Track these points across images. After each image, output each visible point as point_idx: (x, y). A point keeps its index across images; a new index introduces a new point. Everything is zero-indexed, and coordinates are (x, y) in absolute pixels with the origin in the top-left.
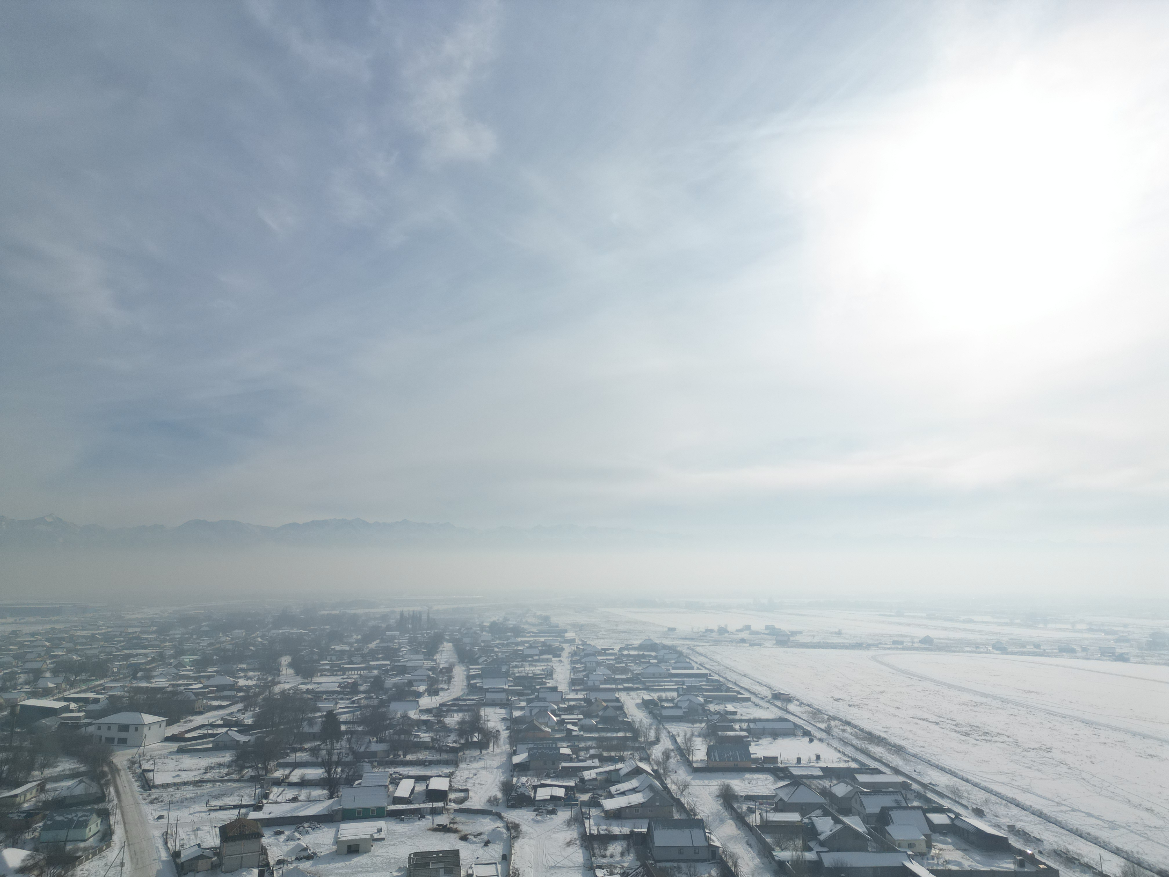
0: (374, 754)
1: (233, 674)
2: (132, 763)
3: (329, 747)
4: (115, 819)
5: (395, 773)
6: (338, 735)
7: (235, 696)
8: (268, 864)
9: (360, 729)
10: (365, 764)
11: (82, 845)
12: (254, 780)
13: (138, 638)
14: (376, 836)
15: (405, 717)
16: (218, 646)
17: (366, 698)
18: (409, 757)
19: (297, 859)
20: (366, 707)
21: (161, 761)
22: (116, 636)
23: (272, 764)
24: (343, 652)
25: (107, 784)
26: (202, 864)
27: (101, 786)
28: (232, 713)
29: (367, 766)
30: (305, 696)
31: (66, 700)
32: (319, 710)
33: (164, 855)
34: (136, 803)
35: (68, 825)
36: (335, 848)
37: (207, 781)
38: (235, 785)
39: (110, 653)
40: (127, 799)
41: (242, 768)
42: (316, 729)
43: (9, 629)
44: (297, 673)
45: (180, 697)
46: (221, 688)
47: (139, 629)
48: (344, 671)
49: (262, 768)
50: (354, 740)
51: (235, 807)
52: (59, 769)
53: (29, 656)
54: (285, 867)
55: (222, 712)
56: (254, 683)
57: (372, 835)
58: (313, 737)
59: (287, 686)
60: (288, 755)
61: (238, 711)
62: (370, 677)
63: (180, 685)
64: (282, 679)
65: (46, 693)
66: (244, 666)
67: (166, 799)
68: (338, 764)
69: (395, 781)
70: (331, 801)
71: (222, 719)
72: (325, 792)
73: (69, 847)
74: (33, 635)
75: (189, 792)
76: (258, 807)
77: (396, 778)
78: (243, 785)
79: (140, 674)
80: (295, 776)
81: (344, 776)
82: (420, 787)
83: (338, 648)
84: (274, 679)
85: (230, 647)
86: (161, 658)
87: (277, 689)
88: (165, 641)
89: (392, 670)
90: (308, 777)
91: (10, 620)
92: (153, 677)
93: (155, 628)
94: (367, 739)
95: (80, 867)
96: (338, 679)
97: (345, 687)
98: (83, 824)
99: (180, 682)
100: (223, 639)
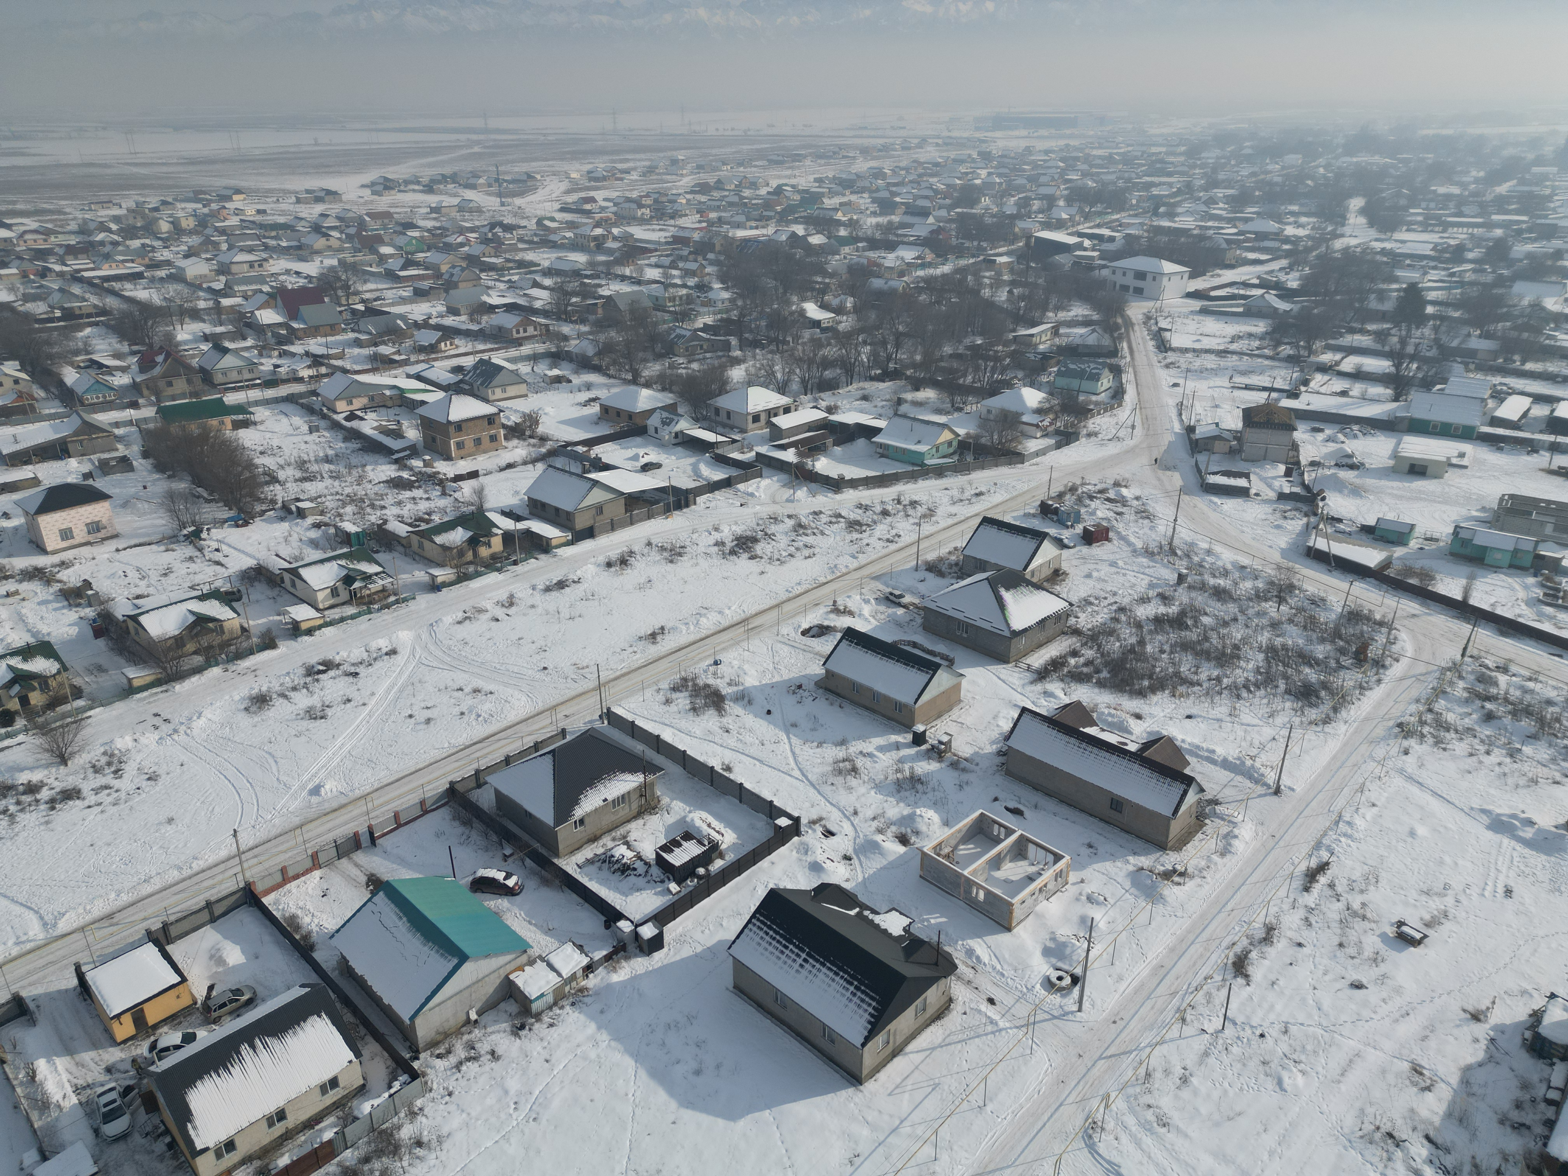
0: (1472, 354)
1: (1279, 218)
2: (1148, 318)
3: (1404, 333)
4: (1127, 378)
5: (1501, 384)
6: (1421, 319)
7: (1278, 249)
8: (1298, 463)
9: (1457, 314)
10: (1455, 365)
11: (1094, 398)
12: (1292, 360)
13: (1162, 161)
14: (1454, 461)
15: (1537, 306)
16: (1262, 177)
17: (1474, 271)
18: (1529, 366)
19: (1336, 465)
20: (1472, 284)
21: (1179, 320)
22: (1136, 158)
23: (1318, 345)
24: (1448, 197)
25: (1120, 338)
26: (1218, 445)
27: (1114, 340)
28: (1272, 271)
29: (1458, 368)
30: (1378, 257)
31: (1080, 235)
32: (1396, 280)
33: (1177, 428)
34: (1151, 365)
35: (1081, 375)
36: (1391, 463)
37: (1233, 353)
38: (1267, 362)
39: (1129, 180)
40: (1140, 358)
41: (1278, 343)
42: (1388, 306)
43: (1023, 144)
44: (1371, 224)
45: (1208, 244)
46: (1261, 236)
47: (1164, 149)
48: (1446, 226)
49: (1304, 348)
50: (1443, 329)
51: (1265, 389)
52: (1072, 313)
53: (1043, 179)
54: (1320, 471)
55: (1259, 269)
56: (1307, 232)
57: (1449, 458)
58: (1383, 317)
59: (1353, 242)
60: (1341, 335)
61: (1281, 269)
62: (1488, 240)
63: (1210, 228)
64: (1347, 230)
65: (1060, 225)
66: (1295, 208)
67: (1184, 366)
68: (1413, 358)
69: (1499, 396)
70: (1395, 405)
71: (1259, 277)
72: (1389, 392)
73: (1081, 398)
74: (1047, 152)
75: (1210, 361)
76: (1293, 394)
77: (1501, 392)
78: (1276, 364)
79: (1162, 210)
80: (1349, 364)
81: (1420, 375)
82: (1540, 411)
83: (1442, 190)
84: (1335, 230)
85: (1279, 179)
86: (1188, 190)
87: (1338, 244)
88: (1194, 166)
89: (1530, 230)
90: (1366, 369)
91: (1024, 133)
92: (1178, 215)
93: (1183, 149)
94: (1465, 330)
95: (1091, 421)
96: (1434, 238)
97: (1444, 251)
98: (1095, 378)
99: (1210, 224)
100: (1270, 167)
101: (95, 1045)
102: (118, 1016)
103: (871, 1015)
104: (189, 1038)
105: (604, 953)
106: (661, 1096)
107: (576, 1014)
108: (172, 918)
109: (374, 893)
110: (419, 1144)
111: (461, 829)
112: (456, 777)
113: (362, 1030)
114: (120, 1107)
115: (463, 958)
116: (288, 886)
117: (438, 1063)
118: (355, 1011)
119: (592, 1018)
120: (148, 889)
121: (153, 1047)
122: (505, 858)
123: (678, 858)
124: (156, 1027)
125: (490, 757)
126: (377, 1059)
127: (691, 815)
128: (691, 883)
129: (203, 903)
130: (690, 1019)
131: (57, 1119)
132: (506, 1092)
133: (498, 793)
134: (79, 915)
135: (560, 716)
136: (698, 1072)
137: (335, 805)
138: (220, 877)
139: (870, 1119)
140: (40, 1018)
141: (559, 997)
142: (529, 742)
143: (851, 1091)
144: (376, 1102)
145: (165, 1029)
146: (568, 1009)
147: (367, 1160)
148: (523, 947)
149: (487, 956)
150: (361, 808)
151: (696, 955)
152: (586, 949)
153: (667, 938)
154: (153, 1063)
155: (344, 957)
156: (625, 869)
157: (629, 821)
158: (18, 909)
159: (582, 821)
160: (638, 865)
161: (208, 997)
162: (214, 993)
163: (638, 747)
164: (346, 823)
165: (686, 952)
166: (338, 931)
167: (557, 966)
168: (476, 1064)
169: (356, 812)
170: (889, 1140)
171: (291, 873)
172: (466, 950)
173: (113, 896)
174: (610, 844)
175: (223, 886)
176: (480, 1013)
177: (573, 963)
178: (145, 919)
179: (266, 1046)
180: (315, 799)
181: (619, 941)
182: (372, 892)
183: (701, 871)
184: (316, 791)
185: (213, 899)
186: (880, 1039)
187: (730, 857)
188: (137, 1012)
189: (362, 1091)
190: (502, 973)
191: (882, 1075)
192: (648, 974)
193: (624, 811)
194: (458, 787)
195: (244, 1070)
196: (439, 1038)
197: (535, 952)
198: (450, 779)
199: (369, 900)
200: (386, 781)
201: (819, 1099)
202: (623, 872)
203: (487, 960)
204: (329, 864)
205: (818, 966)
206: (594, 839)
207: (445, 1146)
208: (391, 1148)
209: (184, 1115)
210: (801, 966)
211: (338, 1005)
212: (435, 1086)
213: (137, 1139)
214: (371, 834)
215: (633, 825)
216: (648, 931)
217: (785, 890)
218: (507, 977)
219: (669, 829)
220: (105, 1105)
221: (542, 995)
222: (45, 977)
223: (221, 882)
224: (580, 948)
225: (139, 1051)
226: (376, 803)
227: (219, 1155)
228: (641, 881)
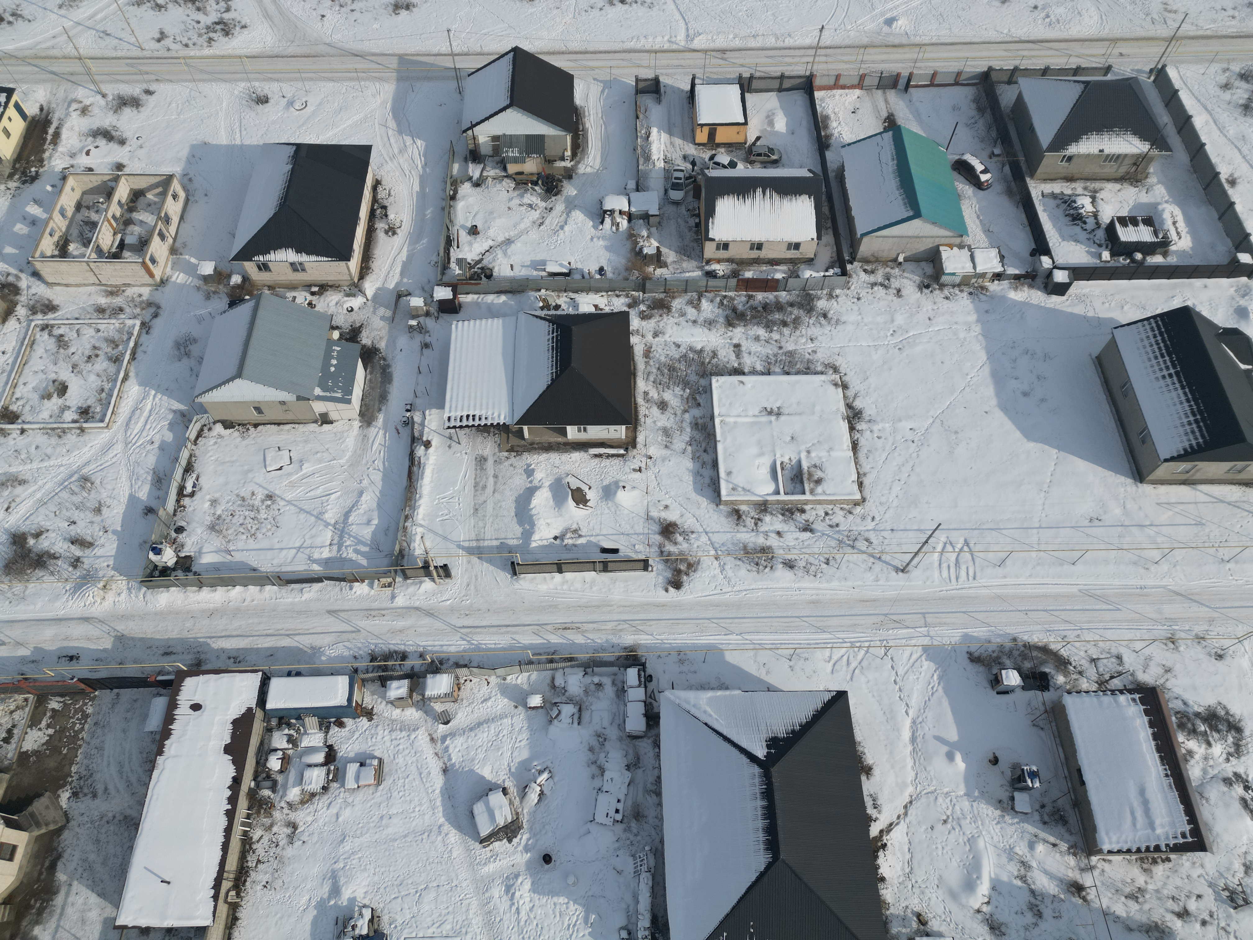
101: (684, 138)
102: (702, 125)
103: (1191, 446)
104: (733, 165)
105: (1017, 272)
106: (989, 391)
107: (968, 302)
108: (758, 74)
109: (886, 130)
110: (825, 316)
111: (974, 113)
112: (997, 65)
113: (829, 224)
114: (681, 184)
115: (917, 214)
116: (835, 91)
117: (862, 274)
118: (832, 208)
119: (977, 311)
120: (752, 44)
121: (712, 158)
122: (992, 155)
123: (1126, 234)
124: (719, 145)
125: (1034, 61)
126: (828, 248)
127: (1165, 205)
128: (1122, 261)
129: (779, 74)
130: (1046, 357)
131: (651, 170)
132: (893, 321)
133: (1020, 97)
134: (707, 40)
135: (1116, 51)
136: (1025, 394)
137: (897, 41)
138: (797, 60)
139: (1128, 506)
140: (664, 100)
141: (964, 283)
142: (1073, 63)
143: (1129, 481)
144: (815, 274)
145: (722, 150)
146: (965, 294)
147: (792, 305)
148: (962, 231)
149: (934, 223)
150: (911, 54)
151: (1085, 317)
152: (1005, 261)
153: (1072, 290)
154: (708, 168)
155: (843, 166)
156: (1077, 218)
157: (1108, 180)
158: (678, 16)
159: (1070, 159)
160: (1091, 221)
161: (754, 144)
162: (758, 143)
163: (1164, 118)
164: (896, 61)
165: (1079, 310)
166: (849, 145)
167: (978, 260)
168: (884, 291)
169: (908, 56)
170: (1132, 528)
171: (841, 82)
172: (923, 210)
173: (731, 36)
174: (1080, 191)
175: (797, 68)
176: (906, 260)
177: (989, 266)
178: (742, 66)
179: (771, 197)
180: (886, 29)
181: (1034, 270)
182: (885, 128)
183: (1139, 256)
184: (890, 22)
185: (787, 74)
186: (1183, 466)
187: (1172, 260)
188: (713, 128)
189: (810, 262)
190: (937, 241)
191: (1163, 489)
192: (1038, 307)
193: (1110, 169)
194: (994, 76)
195: (753, 204)
196: (872, 259)
197: (968, 240)
198: (991, 64)
199: (880, 133)
200: (943, 40)
201: (1100, 469)
202: (1074, 219)
203: (932, 227)
204: (869, 89)
205: (1178, 385)
206: (1070, 179)
207: (838, 327)
208: (808, 307)
209: (711, 212)
210: (1164, 377)
211: (824, 197)
212: (852, 288)
213: (683, 209)
214: (909, 80)
215: (1109, 186)
216: (1060, 277)
217: (1199, 314)
218: (938, 247)
219: (1138, 206)
220: (676, 178)
221: (954, 274)
222: (675, 74)
223: (796, 64)
224: (1002, 258)
225: (703, 156)
226: (927, 55)
227: (718, 248)
228: (1083, 235)
